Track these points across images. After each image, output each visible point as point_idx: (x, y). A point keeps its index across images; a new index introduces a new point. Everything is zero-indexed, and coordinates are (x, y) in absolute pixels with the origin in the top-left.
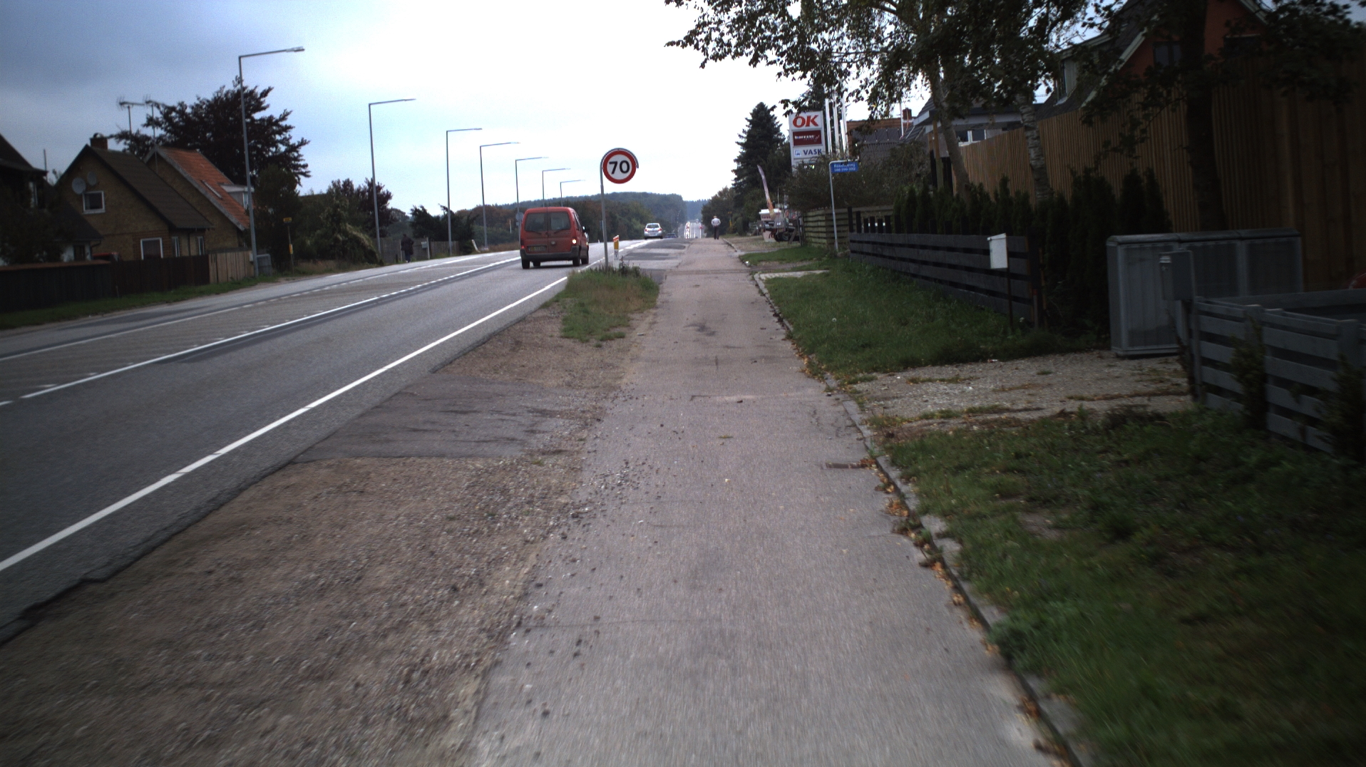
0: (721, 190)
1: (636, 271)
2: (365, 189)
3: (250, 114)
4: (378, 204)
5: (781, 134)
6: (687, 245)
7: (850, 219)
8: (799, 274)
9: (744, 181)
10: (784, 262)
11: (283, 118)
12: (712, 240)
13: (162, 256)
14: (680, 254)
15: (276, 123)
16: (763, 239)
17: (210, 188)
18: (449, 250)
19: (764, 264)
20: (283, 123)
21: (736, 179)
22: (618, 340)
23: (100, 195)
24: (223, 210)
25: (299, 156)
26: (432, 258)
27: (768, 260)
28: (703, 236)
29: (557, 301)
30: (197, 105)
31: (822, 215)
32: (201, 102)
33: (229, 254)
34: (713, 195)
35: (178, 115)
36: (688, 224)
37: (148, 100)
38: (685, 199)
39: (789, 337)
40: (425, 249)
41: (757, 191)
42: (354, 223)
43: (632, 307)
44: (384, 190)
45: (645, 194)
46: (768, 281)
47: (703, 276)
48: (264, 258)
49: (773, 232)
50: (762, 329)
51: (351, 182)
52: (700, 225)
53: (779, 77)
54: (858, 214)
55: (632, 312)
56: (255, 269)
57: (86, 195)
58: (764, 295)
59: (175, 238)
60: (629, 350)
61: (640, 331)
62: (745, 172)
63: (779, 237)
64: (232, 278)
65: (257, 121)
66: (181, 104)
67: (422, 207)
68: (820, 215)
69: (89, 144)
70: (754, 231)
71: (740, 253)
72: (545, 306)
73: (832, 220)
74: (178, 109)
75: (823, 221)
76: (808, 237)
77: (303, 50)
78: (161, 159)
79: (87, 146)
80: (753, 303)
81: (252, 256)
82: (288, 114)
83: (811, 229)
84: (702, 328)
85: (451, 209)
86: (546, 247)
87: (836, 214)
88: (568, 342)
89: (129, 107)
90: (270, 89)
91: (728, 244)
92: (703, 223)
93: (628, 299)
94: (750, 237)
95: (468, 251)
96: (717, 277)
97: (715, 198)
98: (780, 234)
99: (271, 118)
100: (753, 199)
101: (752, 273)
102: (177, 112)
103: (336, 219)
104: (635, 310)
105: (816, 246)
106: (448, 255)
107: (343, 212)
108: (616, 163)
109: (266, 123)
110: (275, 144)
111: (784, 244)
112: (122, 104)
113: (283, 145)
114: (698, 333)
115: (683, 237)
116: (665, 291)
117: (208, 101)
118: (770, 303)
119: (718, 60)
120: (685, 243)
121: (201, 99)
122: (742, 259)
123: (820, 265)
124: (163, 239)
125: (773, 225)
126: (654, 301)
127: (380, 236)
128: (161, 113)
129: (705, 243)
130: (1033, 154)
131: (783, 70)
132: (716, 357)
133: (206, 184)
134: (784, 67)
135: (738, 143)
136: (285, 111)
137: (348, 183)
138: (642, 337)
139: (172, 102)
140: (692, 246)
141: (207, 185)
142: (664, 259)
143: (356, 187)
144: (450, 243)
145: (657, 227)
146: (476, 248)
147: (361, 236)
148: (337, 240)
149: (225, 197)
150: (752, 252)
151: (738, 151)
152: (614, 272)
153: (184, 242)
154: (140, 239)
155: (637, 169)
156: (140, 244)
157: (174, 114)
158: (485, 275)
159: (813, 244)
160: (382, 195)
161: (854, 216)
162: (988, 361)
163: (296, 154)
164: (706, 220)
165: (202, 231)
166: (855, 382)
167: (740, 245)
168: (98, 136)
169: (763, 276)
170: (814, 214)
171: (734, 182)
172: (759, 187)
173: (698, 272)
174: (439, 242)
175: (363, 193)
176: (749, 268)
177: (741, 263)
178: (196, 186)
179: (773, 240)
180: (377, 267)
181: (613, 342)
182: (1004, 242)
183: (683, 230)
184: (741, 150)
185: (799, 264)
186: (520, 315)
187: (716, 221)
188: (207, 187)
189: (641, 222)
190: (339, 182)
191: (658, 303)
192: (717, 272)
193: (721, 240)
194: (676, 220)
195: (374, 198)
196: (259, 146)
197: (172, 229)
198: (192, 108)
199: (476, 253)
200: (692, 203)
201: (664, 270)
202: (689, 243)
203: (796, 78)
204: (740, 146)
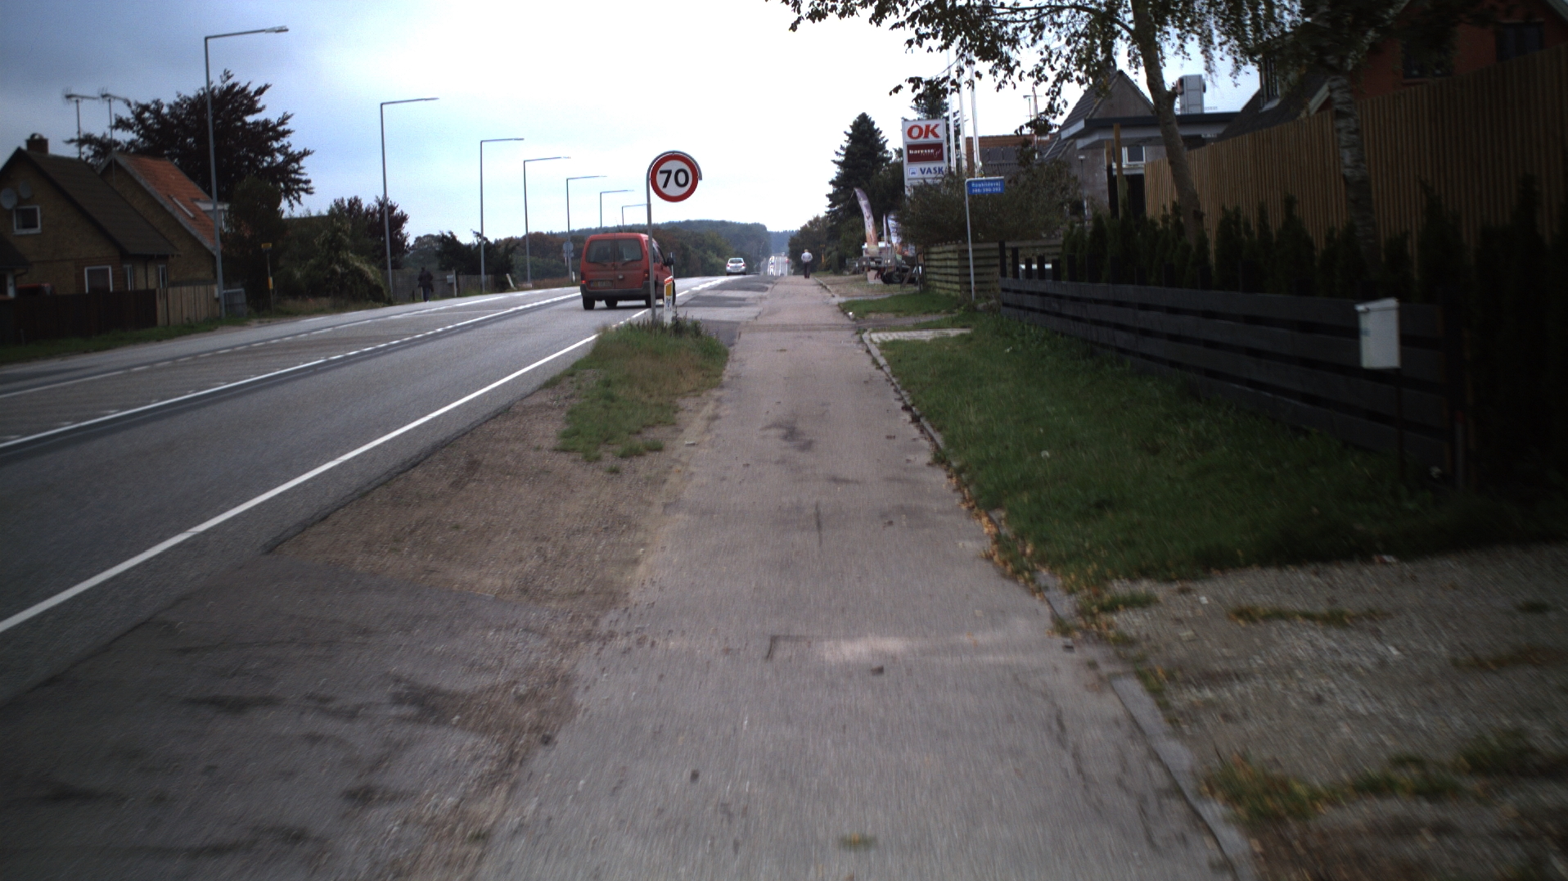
0: (811, 219)
1: (696, 328)
2: (375, 209)
3: (242, 116)
4: (390, 229)
5: (887, 152)
6: (770, 286)
7: (1003, 257)
8: (927, 335)
9: (839, 209)
10: (901, 314)
11: (283, 121)
12: (801, 278)
13: (111, 289)
14: (761, 298)
15: (274, 128)
16: (866, 279)
17: (180, 204)
18: (481, 286)
19: (873, 316)
20: (281, 128)
21: (830, 206)
22: (651, 456)
23: (34, 211)
24: (194, 233)
25: (300, 168)
26: (460, 295)
27: (878, 311)
28: (789, 274)
29: (572, 375)
30: (177, 104)
31: (954, 252)
32: (181, 100)
33: (184, 289)
34: (802, 224)
35: (152, 116)
36: (773, 259)
37: (104, 93)
38: (770, 229)
39: (940, 459)
40: (451, 285)
41: (856, 220)
42: (360, 251)
43: (685, 387)
44: (397, 211)
45: (723, 223)
46: (884, 346)
47: (791, 334)
48: (236, 293)
49: (880, 271)
50: (889, 437)
51: (360, 201)
52: (786, 259)
53: (910, 46)
54: (1015, 251)
55: (684, 395)
56: (221, 308)
57: (17, 211)
58: (881, 368)
59: (128, 266)
60: (664, 482)
61: (690, 436)
62: (842, 197)
63: (887, 279)
64: (188, 319)
65: (249, 124)
66: (157, 102)
67: (451, 233)
68: (950, 252)
69: (24, 146)
70: (853, 269)
71: (838, 299)
72: (551, 384)
73: (968, 259)
74: (153, 106)
75: (955, 260)
76: (930, 280)
77: (286, 30)
78: (119, 167)
79: (19, 151)
80: (866, 382)
81: (217, 291)
82: (288, 117)
83: (935, 270)
84: (791, 434)
85: (485, 235)
86: (612, 281)
87: (974, 250)
88: (564, 461)
89: (77, 101)
90: (266, 87)
91: (821, 285)
92: (789, 257)
93: (680, 372)
94: (847, 277)
95: (502, 287)
96: (810, 337)
97: (804, 229)
98: (890, 275)
99: (266, 122)
100: (852, 229)
101: (860, 331)
102: (151, 112)
103: (335, 245)
104: (689, 391)
105: (942, 292)
106: (480, 293)
107: (344, 237)
108: (669, 172)
109: (261, 128)
110: (271, 152)
111: (895, 289)
112: (69, 97)
113: (281, 154)
114: (785, 444)
115: (766, 273)
116: (737, 356)
117: (189, 99)
118: (893, 384)
119: (817, 21)
120: (768, 282)
121: (182, 96)
122: (844, 308)
123: (953, 322)
124: (112, 268)
125: (880, 263)
126: (718, 375)
127: (392, 268)
128: (133, 112)
129: (792, 283)
130: (1347, 157)
131: (915, 37)
132: (817, 506)
133: (175, 199)
134: (917, 32)
135: (834, 162)
136: (285, 113)
137: (354, 203)
138: (693, 448)
139: (145, 100)
140: (776, 287)
141: (177, 202)
142: (739, 306)
143: (364, 207)
144: (483, 277)
145: (740, 262)
146: (512, 285)
147: (365, 268)
148: (334, 272)
149: (199, 216)
150: (855, 298)
151: (834, 172)
152: (664, 329)
153: (140, 272)
154: (84, 267)
155: (699, 182)
156: (84, 273)
157: (147, 115)
158: (495, 326)
159: (937, 290)
160: (396, 217)
161: (1008, 253)
162: (1376, 558)
163: (296, 166)
164: (795, 254)
165: (164, 258)
166: (1112, 607)
167: (837, 287)
168: (37, 137)
169: (874, 336)
170: (941, 249)
171: (828, 209)
172: (859, 216)
173: (785, 328)
174: (469, 276)
175: (373, 214)
176: (854, 323)
177: (841, 315)
178: (162, 202)
179: (879, 282)
180: (383, 306)
181: (642, 460)
182: (1393, 317)
183: (766, 265)
184: (839, 170)
185: (923, 319)
186: (503, 401)
187: (807, 255)
188: (176, 204)
189: (718, 255)
190: (342, 200)
191: (725, 379)
192: (811, 328)
193: (812, 280)
194: (759, 254)
195: (388, 220)
196: (252, 155)
197: (125, 256)
198: (170, 107)
199: (513, 291)
200: (778, 234)
201: (738, 323)
202: (772, 283)
203: (934, 48)
204: (836, 166)
